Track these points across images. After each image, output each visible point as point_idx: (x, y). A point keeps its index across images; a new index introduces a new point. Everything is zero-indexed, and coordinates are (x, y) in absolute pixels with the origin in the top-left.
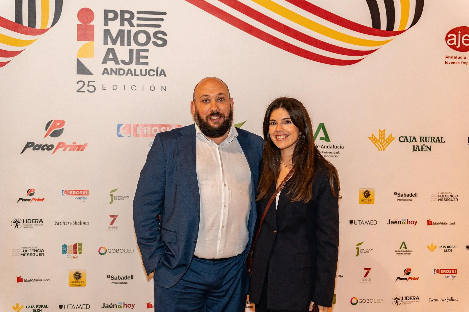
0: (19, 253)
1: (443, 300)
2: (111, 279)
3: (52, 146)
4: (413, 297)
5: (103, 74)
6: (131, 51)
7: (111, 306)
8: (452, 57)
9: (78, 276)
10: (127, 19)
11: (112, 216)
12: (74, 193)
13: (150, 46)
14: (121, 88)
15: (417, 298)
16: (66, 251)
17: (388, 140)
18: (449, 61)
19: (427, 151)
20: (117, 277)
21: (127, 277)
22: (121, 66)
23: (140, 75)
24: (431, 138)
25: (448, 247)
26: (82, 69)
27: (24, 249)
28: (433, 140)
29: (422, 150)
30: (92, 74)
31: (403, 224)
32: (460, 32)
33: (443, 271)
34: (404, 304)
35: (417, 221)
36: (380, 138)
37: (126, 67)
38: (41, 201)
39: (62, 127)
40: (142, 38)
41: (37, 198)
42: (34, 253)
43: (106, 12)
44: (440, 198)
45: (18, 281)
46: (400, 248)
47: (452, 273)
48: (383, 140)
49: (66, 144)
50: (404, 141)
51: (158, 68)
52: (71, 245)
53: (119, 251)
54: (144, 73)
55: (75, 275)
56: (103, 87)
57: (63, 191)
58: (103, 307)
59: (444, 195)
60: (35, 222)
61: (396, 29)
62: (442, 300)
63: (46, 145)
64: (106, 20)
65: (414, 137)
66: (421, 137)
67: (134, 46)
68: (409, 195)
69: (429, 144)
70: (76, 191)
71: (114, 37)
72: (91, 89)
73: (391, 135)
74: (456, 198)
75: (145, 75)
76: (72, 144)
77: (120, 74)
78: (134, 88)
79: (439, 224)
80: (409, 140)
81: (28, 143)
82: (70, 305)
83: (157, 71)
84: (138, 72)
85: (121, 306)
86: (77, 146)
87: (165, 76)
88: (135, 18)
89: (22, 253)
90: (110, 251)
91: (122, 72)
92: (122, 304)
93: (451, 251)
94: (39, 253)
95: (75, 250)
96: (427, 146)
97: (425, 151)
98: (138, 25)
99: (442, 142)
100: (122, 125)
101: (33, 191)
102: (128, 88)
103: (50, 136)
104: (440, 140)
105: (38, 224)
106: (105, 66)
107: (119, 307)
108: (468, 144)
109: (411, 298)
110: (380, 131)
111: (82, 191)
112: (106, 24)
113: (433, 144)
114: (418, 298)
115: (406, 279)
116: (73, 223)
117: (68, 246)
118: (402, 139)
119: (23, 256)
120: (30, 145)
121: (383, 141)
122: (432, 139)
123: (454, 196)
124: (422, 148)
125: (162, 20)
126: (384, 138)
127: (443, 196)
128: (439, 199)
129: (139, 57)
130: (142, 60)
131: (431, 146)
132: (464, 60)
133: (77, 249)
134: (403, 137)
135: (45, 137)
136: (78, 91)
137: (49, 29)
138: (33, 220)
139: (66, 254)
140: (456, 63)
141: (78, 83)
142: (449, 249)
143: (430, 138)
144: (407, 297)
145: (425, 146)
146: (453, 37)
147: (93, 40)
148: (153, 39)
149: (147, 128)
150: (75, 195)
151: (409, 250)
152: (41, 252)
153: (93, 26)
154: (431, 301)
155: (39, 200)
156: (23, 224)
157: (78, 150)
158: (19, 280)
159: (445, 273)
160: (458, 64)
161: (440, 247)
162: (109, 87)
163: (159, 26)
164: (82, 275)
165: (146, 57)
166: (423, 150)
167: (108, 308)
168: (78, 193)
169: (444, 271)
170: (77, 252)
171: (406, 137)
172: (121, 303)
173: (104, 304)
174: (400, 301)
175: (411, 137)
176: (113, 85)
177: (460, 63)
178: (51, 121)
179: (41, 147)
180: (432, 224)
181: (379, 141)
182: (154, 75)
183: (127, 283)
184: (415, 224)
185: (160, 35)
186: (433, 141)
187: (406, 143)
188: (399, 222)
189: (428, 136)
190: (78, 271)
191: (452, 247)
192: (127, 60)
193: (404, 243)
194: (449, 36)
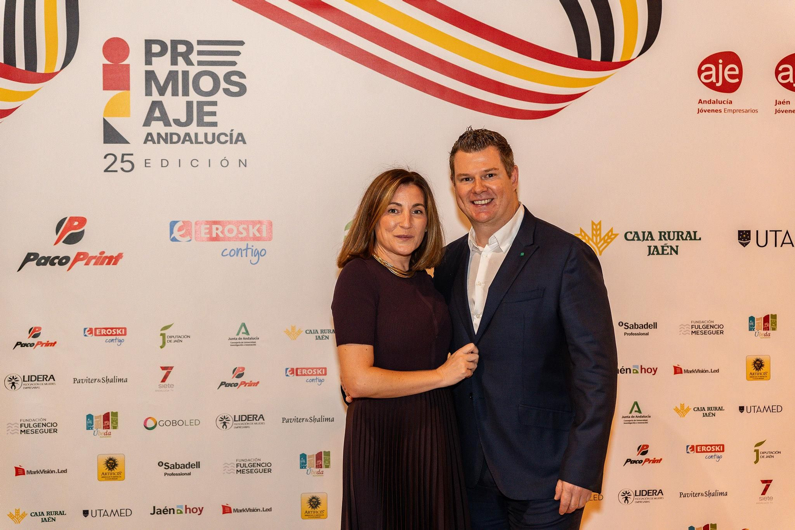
0: (17, 429)
1: (702, 495)
2: (165, 468)
3: (67, 259)
4: (653, 491)
5: (145, 143)
6: (189, 104)
7: (165, 511)
8: (710, 102)
9: (111, 464)
10: (181, 54)
11: (163, 368)
12: (103, 332)
13: (220, 96)
14: (174, 163)
15: (659, 493)
16: (93, 424)
17: (606, 238)
18: (704, 107)
19: (671, 254)
20: (174, 465)
21: (191, 464)
22: (174, 128)
23: (204, 143)
24: (678, 232)
25: (709, 409)
26: (111, 135)
27: (26, 423)
28: (681, 236)
29: (663, 254)
30: (128, 143)
31: (634, 373)
32: (721, 61)
33: (701, 448)
34: (638, 502)
35: (657, 368)
36: (593, 235)
37: (182, 131)
38: (51, 346)
39: (82, 227)
40: (206, 84)
41: (45, 341)
42: (42, 428)
43: (149, 43)
44: (694, 330)
45: (17, 474)
46: (631, 413)
47: (716, 450)
48: (598, 238)
49: (90, 255)
50: (633, 240)
51: (232, 130)
52: (101, 416)
53: (177, 423)
54: (210, 139)
55: (107, 462)
56: (146, 163)
57: (85, 329)
58: (152, 513)
59: (701, 325)
60: (42, 379)
61: (617, 58)
62: (700, 494)
63: (57, 257)
64: (149, 56)
65: (650, 233)
66: (660, 233)
67: (194, 97)
68: (643, 327)
69: (673, 243)
70: (106, 329)
71: (162, 82)
72: (127, 166)
73: (611, 230)
74: (720, 329)
75: (212, 142)
76: (99, 255)
77: (172, 142)
78: (195, 164)
79: (693, 372)
80: (641, 238)
81: (29, 255)
82: (100, 510)
83: (231, 135)
84: (201, 138)
85: (180, 511)
86: (106, 257)
87: (245, 143)
88: (195, 52)
89: (23, 428)
90: (161, 423)
91: (175, 138)
92: (182, 508)
93: (714, 415)
94: (49, 428)
95: (106, 422)
96: (671, 246)
97: (668, 254)
98: (200, 63)
99: (695, 239)
100: (176, 222)
101: (37, 331)
102: (186, 163)
103: (63, 242)
104: (692, 236)
105: (48, 382)
106: (148, 130)
107: (178, 513)
108: (738, 241)
109: (650, 492)
110: (593, 223)
111: (116, 328)
112: (148, 62)
113: (681, 243)
114: (661, 491)
115: (640, 462)
116: (102, 380)
117: (95, 417)
118: (630, 236)
119: (23, 433)
120: (32, 257)
121: (598, 240)
122: (679, 235)
123: (716, 327)
124: (663, 250)
125: (237, 53)
126: (600, 234)
127: (699, 327)
128: (692, 332)
129: (201, 114)
130: (207, 119)
131: (677, 246)
132: (728, 106)
133: (109, 421)
134: (631, 233)
135: (55, 244)
136: (106, 171)
137: (57, 73)
138: (39, 377)
139: (92, 429)
140: (716, 111)
141: (105, 157)
142: (710, 412)
143: (676, 233)
144: (642, 491)
145: (668, 247)
146: (709, 69)
147: (128, 88)
148: (223, 85)
149: (217, 226)
150: (105, 335)
151: (645, 415)
152: (53, 428)
153: (128, 66)
154: (682, 496)
155: (47, 344)
156: (24, 383)
157: (108, 264)
158: (19, 471)
159: (705, 450)
160: (718, 113)
161: (696, 409)
162: (155, 163)
163: (234, 63)
164: (119, 462)
165: (214, 114)
166: (665, 252)
167: (161, 513)
168: (109, 332)
169: (704, 449)
170: (110, 426)
171: (636, 233)
172: (181, 506)
173: (154, 507)
174: (632, 497)
175: (644, 233)
176: (162, 160)
177: (723, 111)
178: (65, 219)
179: (50, 261)
180: (681, 373)
181: (592, 240)
182: (226, 142)
183: (189, 474)
184: (653, 372)
185: (235, 78)
186: (680, 238)
187: (636, 242)
188: (628, 370)
189: (671, 230)
190: (112, 456)
191: (716, 409)
192: (183, 119)
193: (636, 403)
194: (703, 68)
